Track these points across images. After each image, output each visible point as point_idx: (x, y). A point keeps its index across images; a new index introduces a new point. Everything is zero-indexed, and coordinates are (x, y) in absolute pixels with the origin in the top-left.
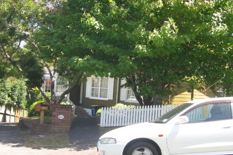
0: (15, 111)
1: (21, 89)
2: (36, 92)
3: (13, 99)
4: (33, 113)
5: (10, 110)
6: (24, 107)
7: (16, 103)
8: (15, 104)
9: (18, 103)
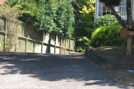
0: (59, 41)
1: (68, 12)
2: (84, 15)
3: (59, 26)
4: (97, 43)
5: (55, 40)
6: (70, 36)
7: (63, 30)
8: (61, 31)
9: (65, 30)
